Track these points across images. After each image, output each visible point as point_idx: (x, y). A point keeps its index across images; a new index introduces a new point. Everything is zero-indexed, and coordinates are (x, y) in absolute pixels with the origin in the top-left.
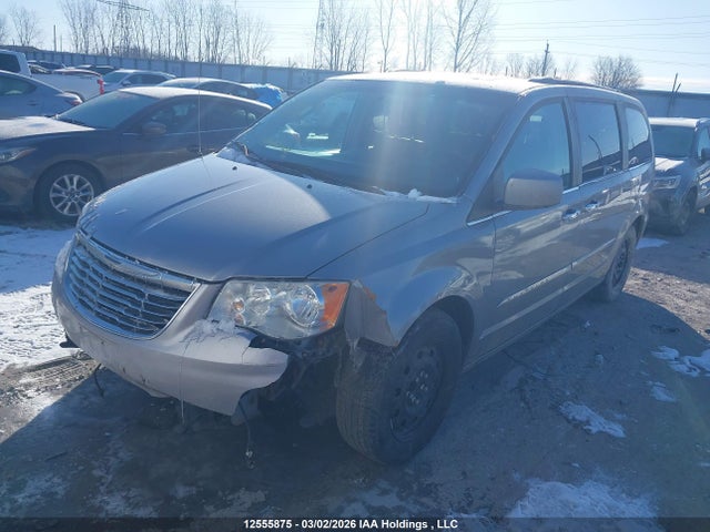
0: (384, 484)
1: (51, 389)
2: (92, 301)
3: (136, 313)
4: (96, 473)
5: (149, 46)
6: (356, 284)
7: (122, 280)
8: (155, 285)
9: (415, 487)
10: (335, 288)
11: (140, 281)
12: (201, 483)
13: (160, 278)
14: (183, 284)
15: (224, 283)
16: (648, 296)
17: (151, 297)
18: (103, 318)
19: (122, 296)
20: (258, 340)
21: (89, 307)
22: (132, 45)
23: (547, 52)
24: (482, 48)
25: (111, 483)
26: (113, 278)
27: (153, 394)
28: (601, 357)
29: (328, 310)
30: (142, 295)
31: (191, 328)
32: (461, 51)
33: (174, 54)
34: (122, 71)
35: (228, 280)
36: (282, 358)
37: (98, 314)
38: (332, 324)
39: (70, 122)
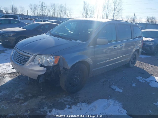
0: (69, 97)
1: (10, 77)
2: (15, 59)
3: (22, 61)
4: (15, 91)
5: (47, 14)
6: (61, 56)
7: (20, 55)
8: (25, 56)
9: (75, 98)
10: (57, 57)
11: (23, 55)
12: (33, 94)
13: (26, 54)
14: (29, 55)
15: (36, 55)
16: (141, 67)
17: (25, 58)
18: (17, 62)
19: (20, 58)
20: (41, 66)
21: (15, 60)
22: (43, 14)
23: (134, 15)
24: (120, 14)
25: (17, 93)
26: (19, 55)
27: (24, 76)
28: (124, 78)
29: (55, 61)
30: (23, 57)
31: (30, 63)
32: (115, 15)
33: (52, 16)
34: (40, 19)
35: (37, 55)
36: (45, 69)
37: (16, 61)
38: (56, 64)
39: (24, 28)
